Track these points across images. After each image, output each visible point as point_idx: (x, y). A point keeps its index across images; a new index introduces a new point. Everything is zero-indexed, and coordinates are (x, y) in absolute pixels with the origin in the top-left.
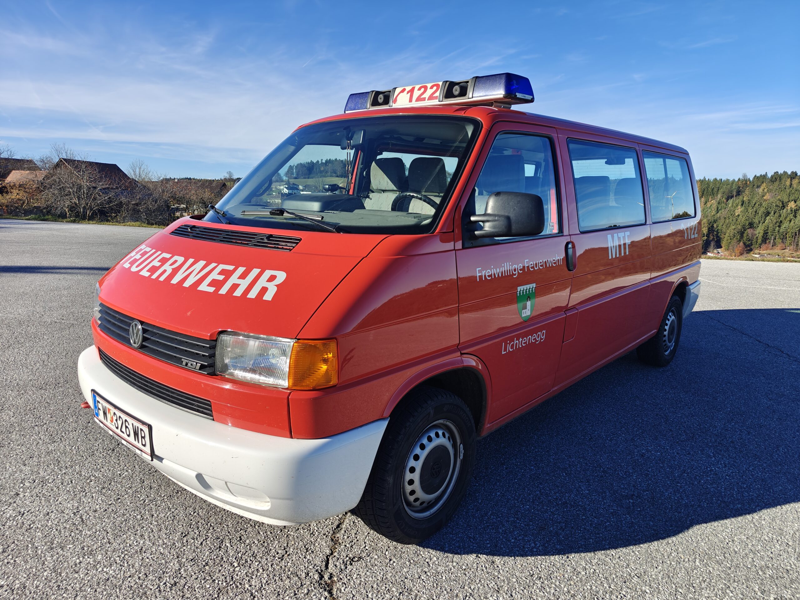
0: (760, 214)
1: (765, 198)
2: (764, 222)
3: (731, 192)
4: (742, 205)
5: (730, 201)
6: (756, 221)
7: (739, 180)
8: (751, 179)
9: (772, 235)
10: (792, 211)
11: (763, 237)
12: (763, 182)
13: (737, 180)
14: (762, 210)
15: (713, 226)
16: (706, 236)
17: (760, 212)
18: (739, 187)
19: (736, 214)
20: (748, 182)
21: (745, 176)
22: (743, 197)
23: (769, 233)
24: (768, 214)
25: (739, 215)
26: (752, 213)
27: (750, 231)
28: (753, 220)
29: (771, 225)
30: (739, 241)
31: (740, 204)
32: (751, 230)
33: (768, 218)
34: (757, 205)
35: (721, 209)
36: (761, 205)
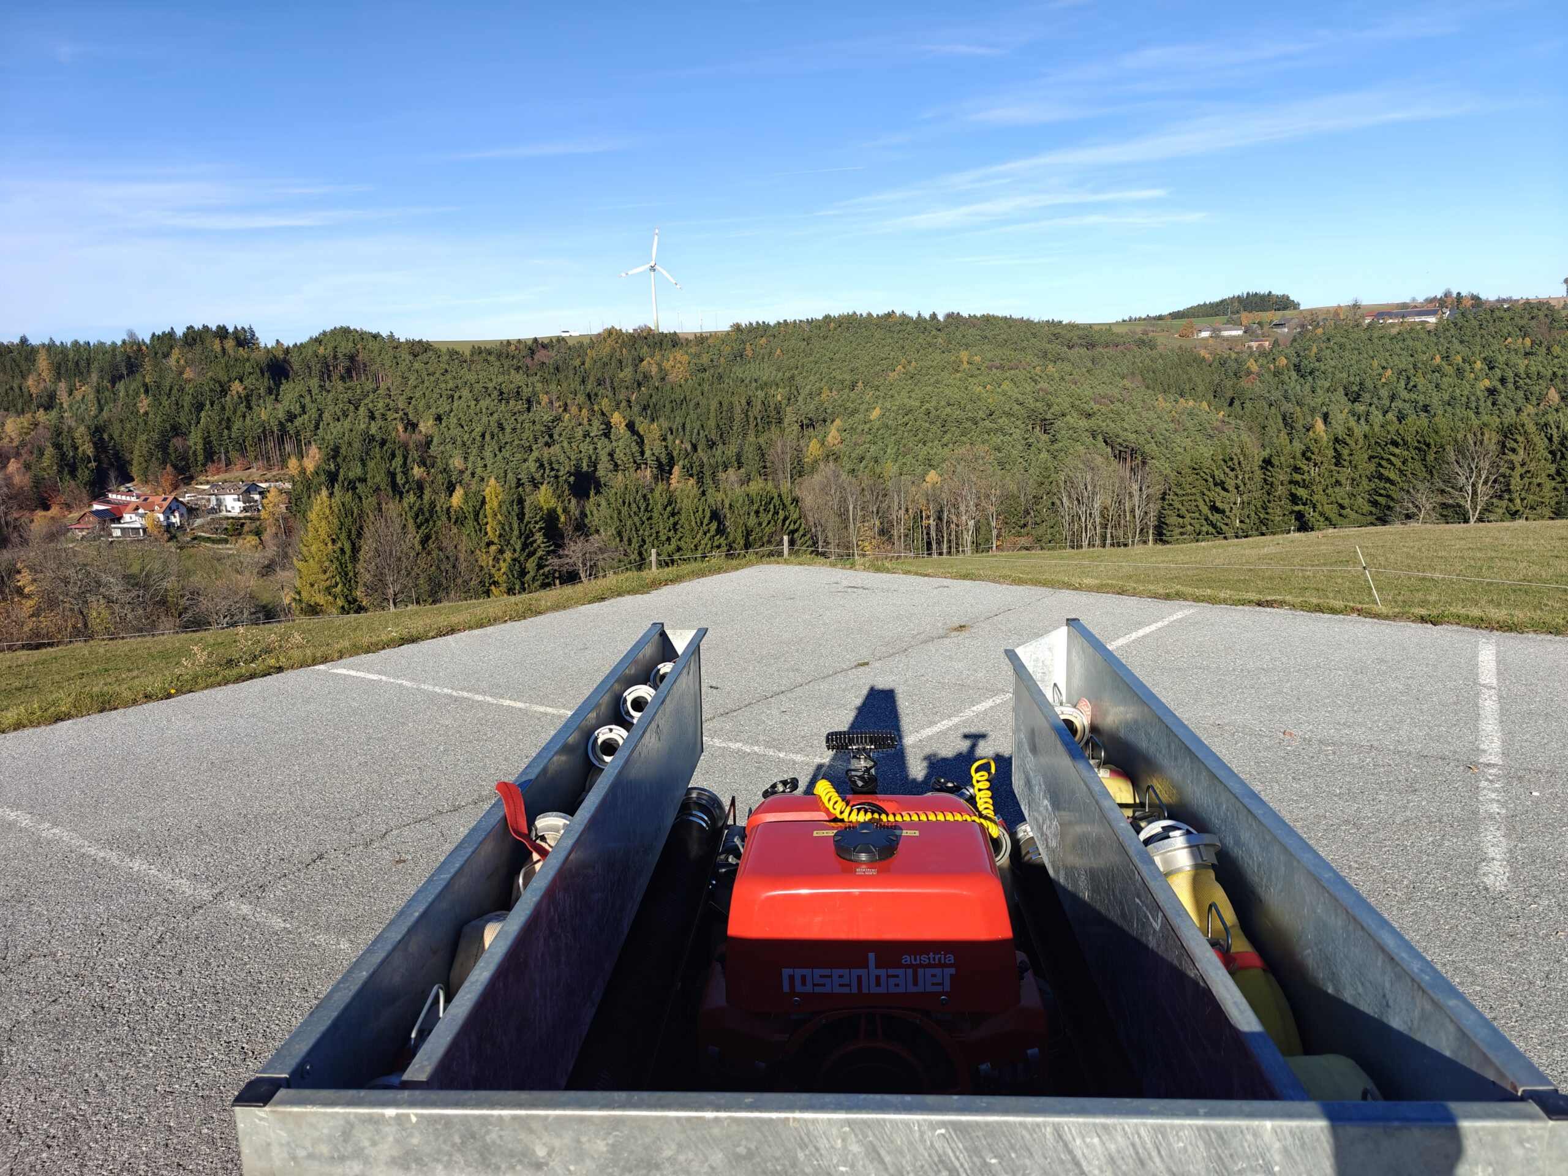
0: (186, 408)
1: (185, 376)
2: (199, 423)
3: (115, 367)
4: (147, 392)
5: (121, 386)
6: (183, 420)
7: (124, 342)
8: (148, 341)
9: (221, 445)
10: (240, 397)
11: (205, 450)
12: (172, 347)
13: (119, 343)
14: (187, 400)
15: (101, 439)
16: (95, 461)
17: (185, 404)
18: (129, 357)
19: (142, 411)
20: (144, 348)
21: (131, 334)
22: (144, 377)
23: (214, 442)
24: (200, 407)
25: (146, 413)
26: (170, 408)
27: (177, 442)
28: (177, 419)
29: (212, 427)
30: (163, 463)
31: (142, 390)
32: (180, 439)
33: (203, 414)
34: (175, 391)
35: (106, 402)
36: (182, 389)
